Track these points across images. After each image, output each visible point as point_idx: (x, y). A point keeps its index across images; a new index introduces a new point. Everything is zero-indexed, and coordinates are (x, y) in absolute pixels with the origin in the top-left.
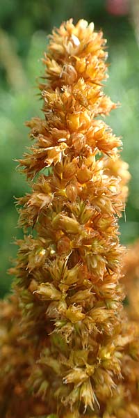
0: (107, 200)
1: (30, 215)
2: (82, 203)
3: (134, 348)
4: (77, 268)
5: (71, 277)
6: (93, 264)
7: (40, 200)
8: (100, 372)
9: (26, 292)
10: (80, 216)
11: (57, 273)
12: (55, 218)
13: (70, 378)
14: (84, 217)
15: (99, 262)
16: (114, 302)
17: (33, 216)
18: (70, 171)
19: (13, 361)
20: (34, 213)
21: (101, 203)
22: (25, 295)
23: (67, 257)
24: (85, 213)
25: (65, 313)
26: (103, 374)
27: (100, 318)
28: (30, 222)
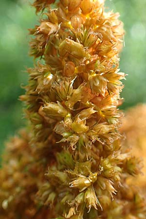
0: (107, 28)
1: (40, 42)
2: (86, 30)
3: (132, 164)
4: (81, 87)
5: (76, 95)
6: (96, 82)
7: (48, 27)
8: (102, 180)
9: (35, 114)
10: (84, 42)
11: (63, 92)
12: (61, 44)
13: (75, 183)
14: (87, 42)
15: (101, 81)
16: (114, 119)
17: (42, 43)
18: (75, 2)
19: (24, 183)
20: (43, 40)
21: (103, 30)
22: (35, 117)
23: (73, 81)
24: (88, 38)
25: (71, 126)
26: (105, 182)
27: (102, 131)
28: (40, 48)
